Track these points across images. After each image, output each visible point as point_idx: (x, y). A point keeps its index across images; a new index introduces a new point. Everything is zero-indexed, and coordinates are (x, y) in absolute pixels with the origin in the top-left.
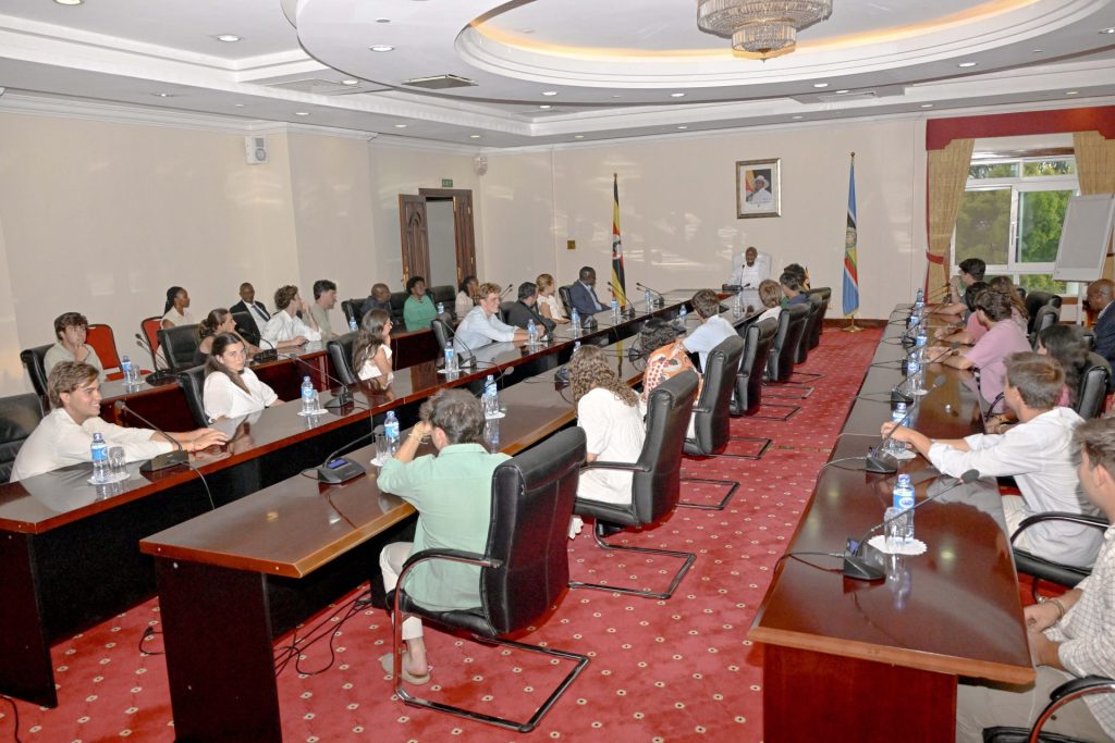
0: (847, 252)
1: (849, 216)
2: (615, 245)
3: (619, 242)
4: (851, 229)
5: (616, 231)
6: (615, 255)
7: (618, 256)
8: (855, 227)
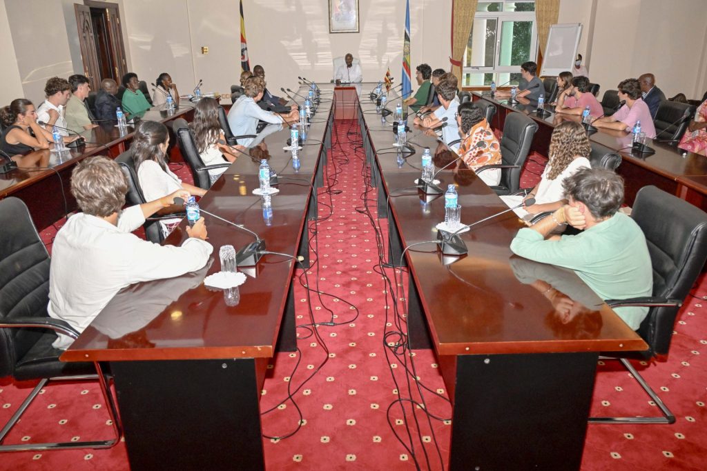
0: (404, 58)
1: (406, 33)
2: (243, 51)
3: (246, 49)
4: (407, 42)
5: (243, 40)
6: (243, 58)
7: (246, 60)
8: (409, 41)
